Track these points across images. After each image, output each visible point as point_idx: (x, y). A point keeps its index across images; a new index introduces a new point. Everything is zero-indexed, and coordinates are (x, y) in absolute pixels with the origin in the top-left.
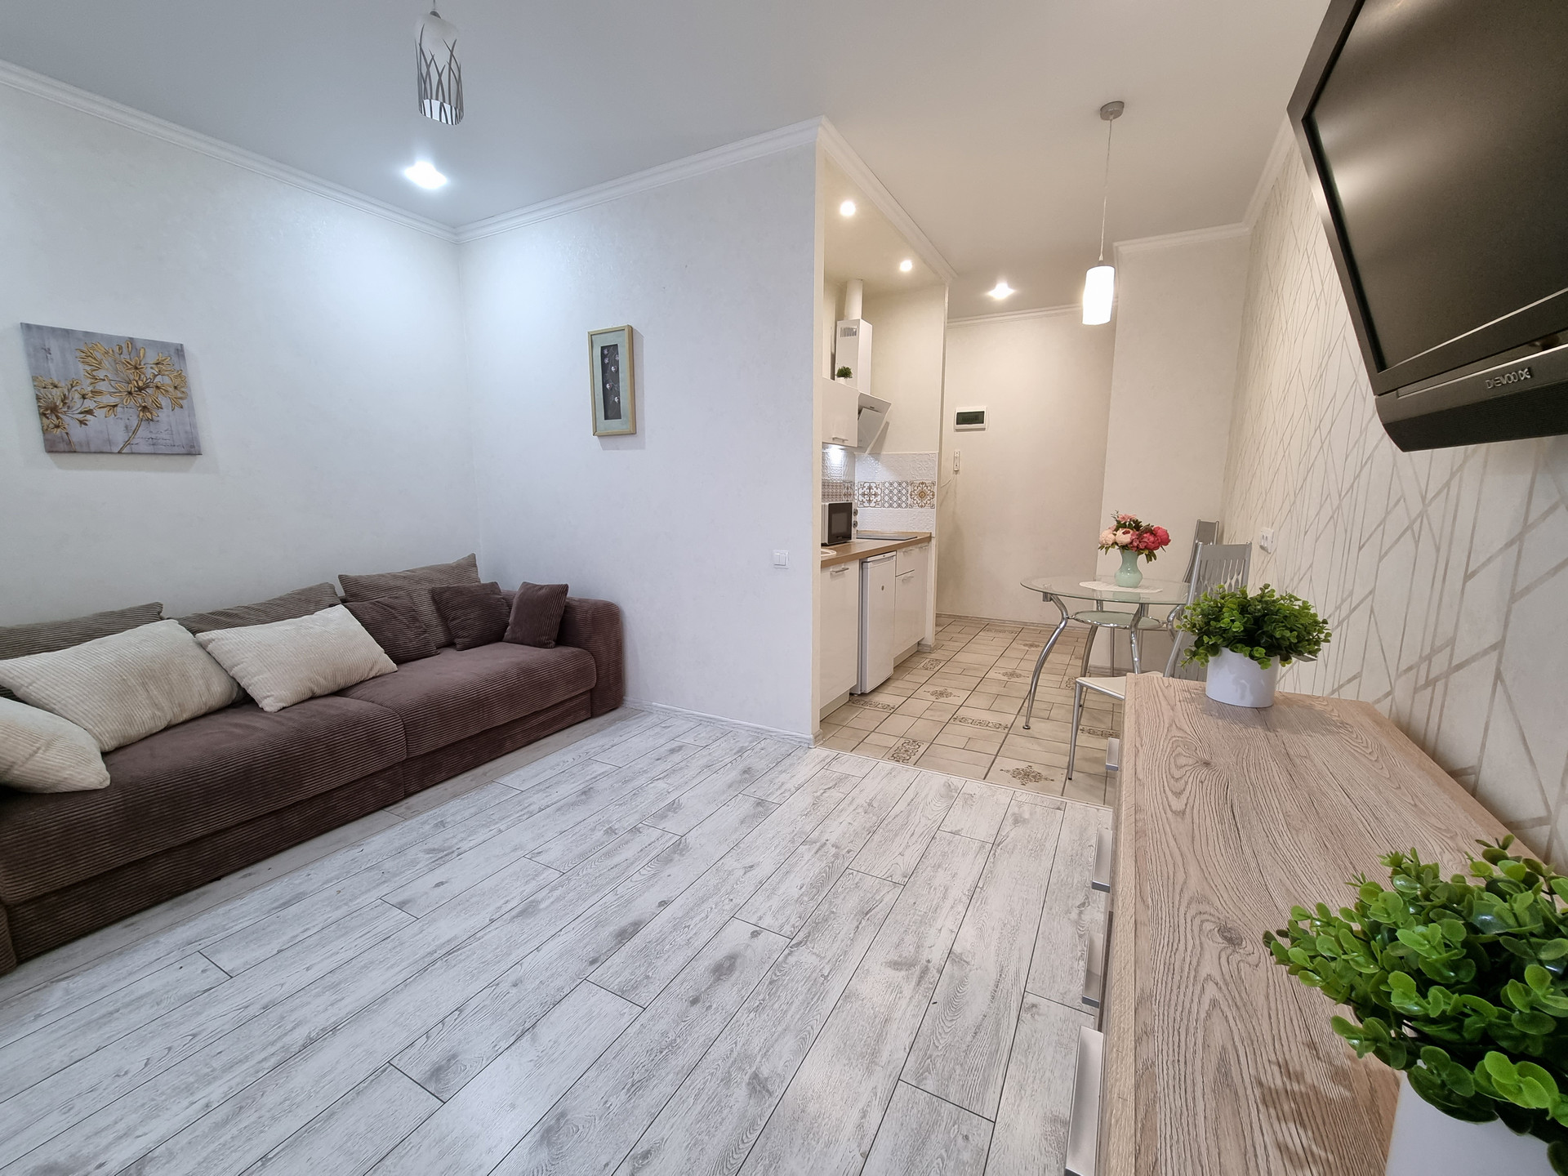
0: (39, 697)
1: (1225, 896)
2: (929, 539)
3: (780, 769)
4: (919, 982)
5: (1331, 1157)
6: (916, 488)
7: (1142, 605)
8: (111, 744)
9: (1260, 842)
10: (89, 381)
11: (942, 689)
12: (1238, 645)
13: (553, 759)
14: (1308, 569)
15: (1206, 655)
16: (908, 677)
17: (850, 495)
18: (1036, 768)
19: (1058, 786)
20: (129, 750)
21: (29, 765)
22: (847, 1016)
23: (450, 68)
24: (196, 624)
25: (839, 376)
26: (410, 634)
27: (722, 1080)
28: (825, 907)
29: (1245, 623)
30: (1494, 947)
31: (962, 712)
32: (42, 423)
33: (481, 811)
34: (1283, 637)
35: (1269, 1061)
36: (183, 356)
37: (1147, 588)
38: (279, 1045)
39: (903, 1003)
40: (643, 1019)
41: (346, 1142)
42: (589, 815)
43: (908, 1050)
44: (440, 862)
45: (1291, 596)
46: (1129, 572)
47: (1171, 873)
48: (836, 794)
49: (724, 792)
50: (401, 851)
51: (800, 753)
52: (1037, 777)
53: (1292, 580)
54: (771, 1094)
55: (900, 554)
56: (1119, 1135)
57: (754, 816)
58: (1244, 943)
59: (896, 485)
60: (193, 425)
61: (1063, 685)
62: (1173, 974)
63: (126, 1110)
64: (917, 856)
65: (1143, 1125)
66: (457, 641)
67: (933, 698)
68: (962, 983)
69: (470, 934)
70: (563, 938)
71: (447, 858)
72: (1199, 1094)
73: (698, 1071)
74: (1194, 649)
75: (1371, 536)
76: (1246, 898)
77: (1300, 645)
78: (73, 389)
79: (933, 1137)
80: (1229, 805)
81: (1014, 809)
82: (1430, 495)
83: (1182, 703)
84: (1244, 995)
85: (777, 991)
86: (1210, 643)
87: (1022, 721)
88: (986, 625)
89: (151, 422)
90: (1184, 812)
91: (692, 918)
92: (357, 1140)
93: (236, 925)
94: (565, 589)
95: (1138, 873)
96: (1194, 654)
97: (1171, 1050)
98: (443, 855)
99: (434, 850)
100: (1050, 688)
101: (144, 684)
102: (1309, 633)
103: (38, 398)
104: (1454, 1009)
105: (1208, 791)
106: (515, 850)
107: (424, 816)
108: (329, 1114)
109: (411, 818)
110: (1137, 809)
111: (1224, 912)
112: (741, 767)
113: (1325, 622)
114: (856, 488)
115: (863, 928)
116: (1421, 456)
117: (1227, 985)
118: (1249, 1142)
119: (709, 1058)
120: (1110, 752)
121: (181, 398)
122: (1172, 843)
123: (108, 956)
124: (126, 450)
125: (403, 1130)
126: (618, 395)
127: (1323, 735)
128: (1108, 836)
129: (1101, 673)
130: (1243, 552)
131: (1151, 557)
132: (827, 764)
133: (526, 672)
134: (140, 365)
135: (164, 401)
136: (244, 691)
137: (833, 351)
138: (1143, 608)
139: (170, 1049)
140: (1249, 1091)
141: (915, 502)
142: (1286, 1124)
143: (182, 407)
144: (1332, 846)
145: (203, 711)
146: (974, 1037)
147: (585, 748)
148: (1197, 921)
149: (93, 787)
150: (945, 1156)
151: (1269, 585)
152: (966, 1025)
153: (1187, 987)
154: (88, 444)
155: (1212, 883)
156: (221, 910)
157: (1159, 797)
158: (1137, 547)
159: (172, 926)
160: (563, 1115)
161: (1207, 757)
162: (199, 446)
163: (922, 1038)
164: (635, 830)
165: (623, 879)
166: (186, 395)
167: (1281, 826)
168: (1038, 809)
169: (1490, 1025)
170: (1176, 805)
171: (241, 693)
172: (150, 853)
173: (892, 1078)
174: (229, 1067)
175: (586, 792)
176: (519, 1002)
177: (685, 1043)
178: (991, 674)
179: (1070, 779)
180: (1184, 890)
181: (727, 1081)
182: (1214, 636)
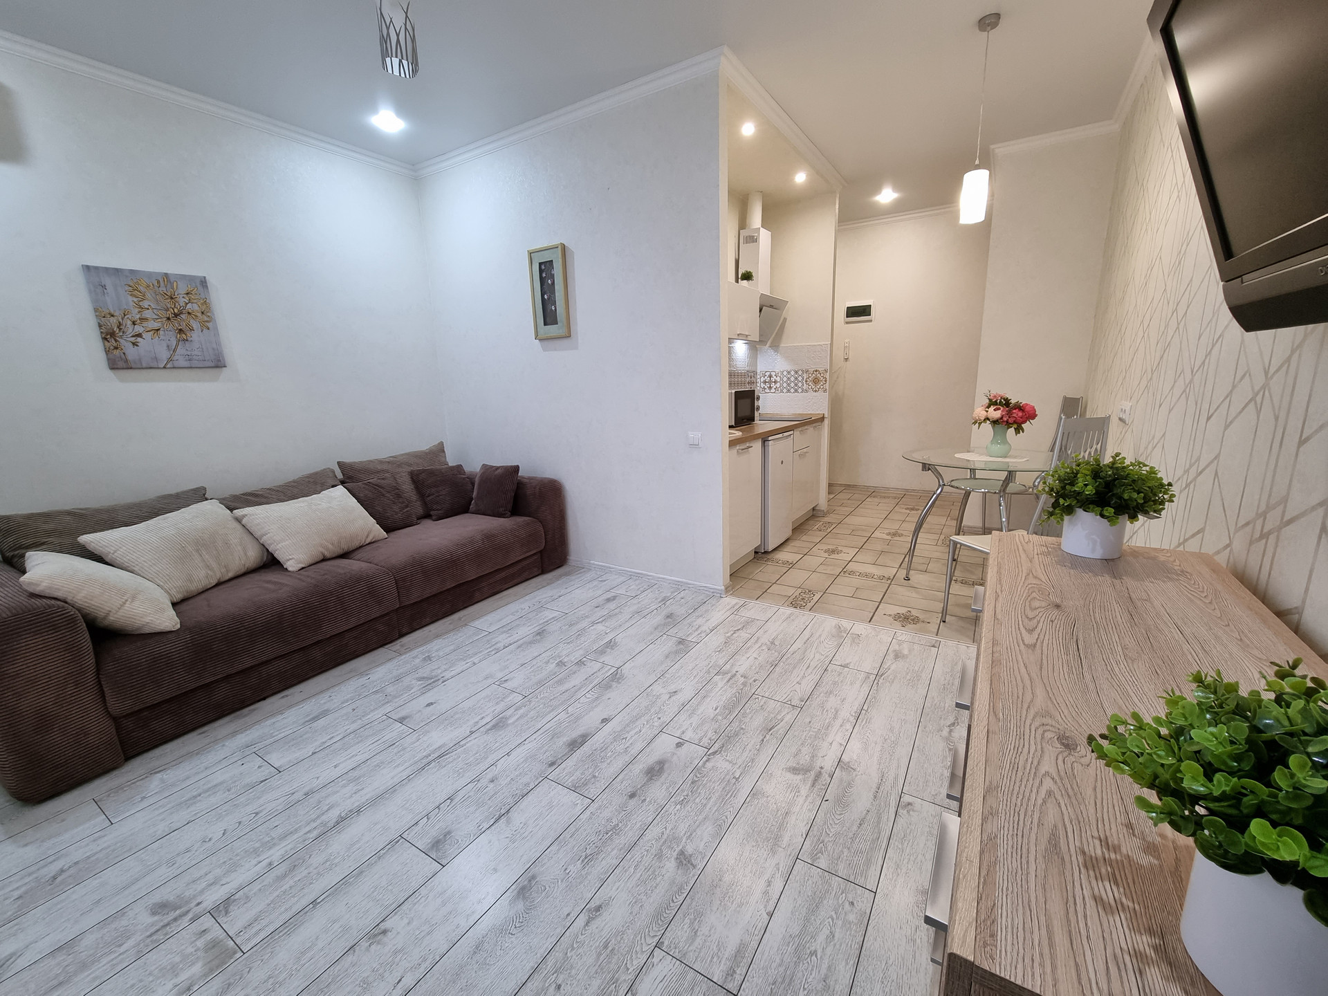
0: (122, 561)
1: (1066, 712)
2: (822, 419)
3: (697, 614)
4: (814, 784)
5: (1137, 907)
6: (810, 375)
7: (1010, 472)
8: (178, 597)
9: (1099, 669)
10: (137, 310)
11: (834, 547)
12: (1090, 506)
13: (513, 607)
14: (1162, 437)
15: (1062, 515)
16: (804, 538)
17: (753, 383)
18: (914, 613)
19: (934, 627)
20: (191, 602)
21: (121, 613)
22: (755, 809)
23: (406, 28)
24: (233, 503)
25: (742, 279)
26: (396, 508)
27: (655, 856)
28: (735, 725)
29: (1097, 486)
30: (1272, 744)
31: (851, 566)
32: (105, 346)
33: (459, 648)
34: (1131, 499)
35: (1092, 836)
36: (207, 287)
37: (1015, 457)
38: (319, 821)
39: (801, 800)
40: (591, 809)
41: (373, 892)
42: (543, 651)
43: (804, 836)
44: (429, 687)
45: (1140, 463)
46: (999, 444)
47: (1020, 694)
48: (744, 635)
49: (652, 633)
50: (398, 679)
51: (713, 601)
52: (916, 620)
53: (1146, 448)
54: (694, 867)
55: (797, 433)
56: (966, 886)
57: (676, 652)
58: (1079, 748)
59: (793, 373)
60: (218, 343)
61: (940, 542)
62: (1017, 771)
63: (213, 865)
64: (812, 685)
65: (985, 880)
66: (432, 513)
67: (826, 555)
68: (849, 785)
69: (455, 742)
70: (527, 746)
71: (434, 684)
72: (1032, 859)
73: (636, 848)
74: (1051, 510)
75: (1218, 408)
76: (1083, 714)
77: (1147, 505)
78: (126, 317)
79: (825, 902)
80: (1075, 640)
81: (895, 646)
82: (1272, 370)
83: (1040, 556)
84: (1075, 786)
85: (698, 788)
86: (1066, 505)
87: (903, 573)
88: (873, 492)
89: (186, 342)
90: (1035, 645)
91: (628, 732)
92: (381, 891)
93: (280, 734)
94: (516, 469)
95: (992, 693)
96: (1051, 514)
97: (1011, 826)
98: (431, 682)
99: (424, 678)
100: (928, 545)
101: (197, 551)
102: (1155, 495)
103: (100, 326)
104: (1232, 789)
105: (1058, 628)
106: (486, 678)
107: (415, 652)
108: (358, 872)
109: (405, 653)
110: (995, 643)
111: (1063, 723)
112: (664, 613)
113: (1170, 484)
114: (759, 377)
115: (768, 741)
116: (1265, 335)
117: (1061, 779)
118: (1070, 894)
119: (645, 838)
120: (976, 597)
121: (207, 321)
122: (1023, 670)
123: (189, 755)
124: (170, 365)
125: (415, 885)
126: (554, 303)
127: (1164, 582)
128: (971, 665)
129: (973, 532)
130: (1103, 423)
131: (1019, 430)
132: (736, 611)
133: (489, 537)
134: (174, 295)
135: (195, 325)
136: (272, 555)
137: (737, 257)
138: (1011, 475)
139: (240, 823)
140: (1074, 858)
141: (810, 387)
142: (1102, 882)
143: (208, 329)
144: (1162, 673)
145: (243, 570)
146: (859, 828)
147: (538, 598)
148: (1040, 731)
149: (168, 629)
150: (835, 917)
151: (1120, 454)
152: (853, 818)
153: (1028, 780)
154: (140, 361)
155: (1054, 701)
156: (269, 722)
157: (1014, 633)
158: (1007, 422)
159: (234, 733)
160: (533, 877)
161: (1058, 601)
162: (224, 360)
163: (816, 827)
164: (580, 663)
165: (572, 701)
166: (211, 319)
167: (1118, 656)
168: (916, 647)
169: (1263, 801)
170: (1029, 639)
171: (269, 557)
172: (213, 679)
173: (791, 858)
174: (283, 837)
175: (541, 633)
176: (496, 793)
177: (626, 827)
178: (877, 534)
179: (944, 622)
180: (1031, 707)
181: (659, 856)
182: (1069, 498)
